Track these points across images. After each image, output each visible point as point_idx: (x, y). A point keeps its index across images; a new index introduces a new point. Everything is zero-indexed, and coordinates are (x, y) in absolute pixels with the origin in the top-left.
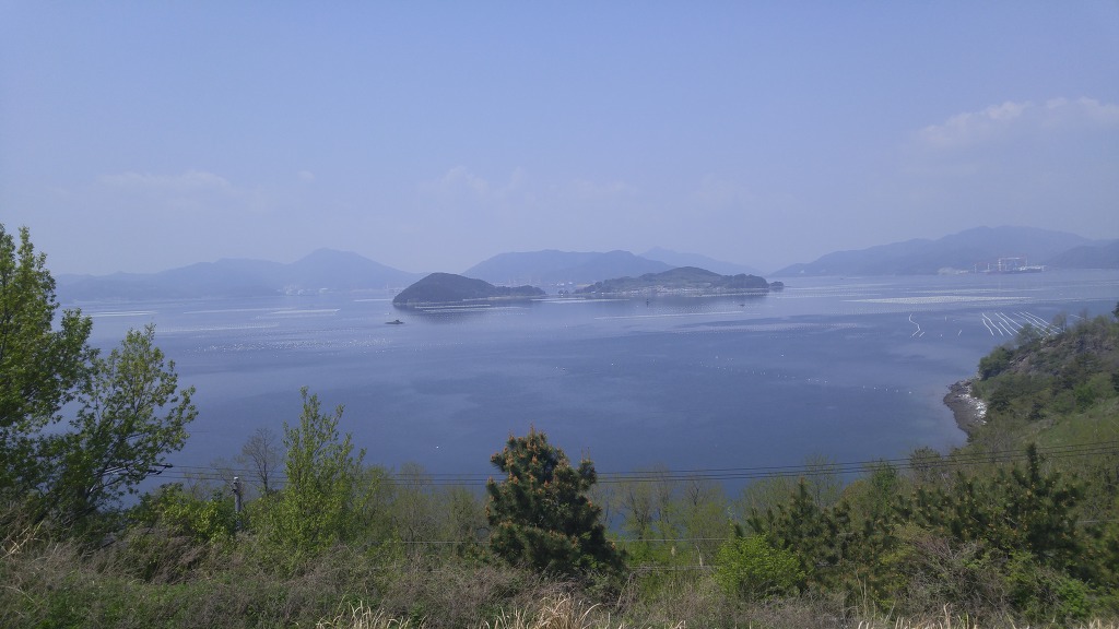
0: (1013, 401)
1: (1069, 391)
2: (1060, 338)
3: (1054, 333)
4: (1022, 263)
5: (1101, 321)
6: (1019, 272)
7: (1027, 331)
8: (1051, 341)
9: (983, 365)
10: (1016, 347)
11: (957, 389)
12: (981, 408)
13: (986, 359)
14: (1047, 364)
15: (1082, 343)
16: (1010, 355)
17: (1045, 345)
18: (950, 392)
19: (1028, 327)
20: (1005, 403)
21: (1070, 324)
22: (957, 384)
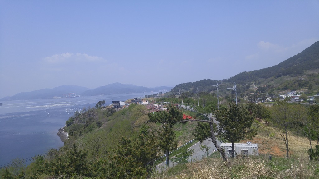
0: (75, 132)
1: (87, 127)
2: (85, 114)
3: (83, 113)
4: (75, 95)
5: (93, 108)
6: (74, 97)
7: (77, 113)
8: (83, 115)
9: (67, 123)
10: (75, 117)
11: (61, 130)
12: (67, 135)
13: (67, 121)
14: (82, 121)
15: (90, 114)
16: (73, 119)
17: (81, 116)
18: (59, 131)
19: (77, 111)
20: (73, 133)
21: (87, 110)
22: (60, 129)
